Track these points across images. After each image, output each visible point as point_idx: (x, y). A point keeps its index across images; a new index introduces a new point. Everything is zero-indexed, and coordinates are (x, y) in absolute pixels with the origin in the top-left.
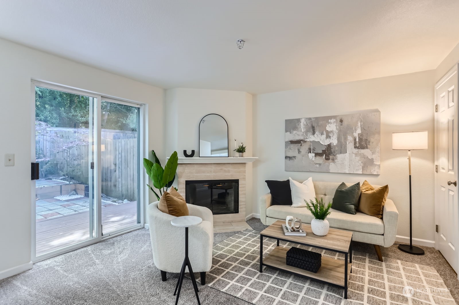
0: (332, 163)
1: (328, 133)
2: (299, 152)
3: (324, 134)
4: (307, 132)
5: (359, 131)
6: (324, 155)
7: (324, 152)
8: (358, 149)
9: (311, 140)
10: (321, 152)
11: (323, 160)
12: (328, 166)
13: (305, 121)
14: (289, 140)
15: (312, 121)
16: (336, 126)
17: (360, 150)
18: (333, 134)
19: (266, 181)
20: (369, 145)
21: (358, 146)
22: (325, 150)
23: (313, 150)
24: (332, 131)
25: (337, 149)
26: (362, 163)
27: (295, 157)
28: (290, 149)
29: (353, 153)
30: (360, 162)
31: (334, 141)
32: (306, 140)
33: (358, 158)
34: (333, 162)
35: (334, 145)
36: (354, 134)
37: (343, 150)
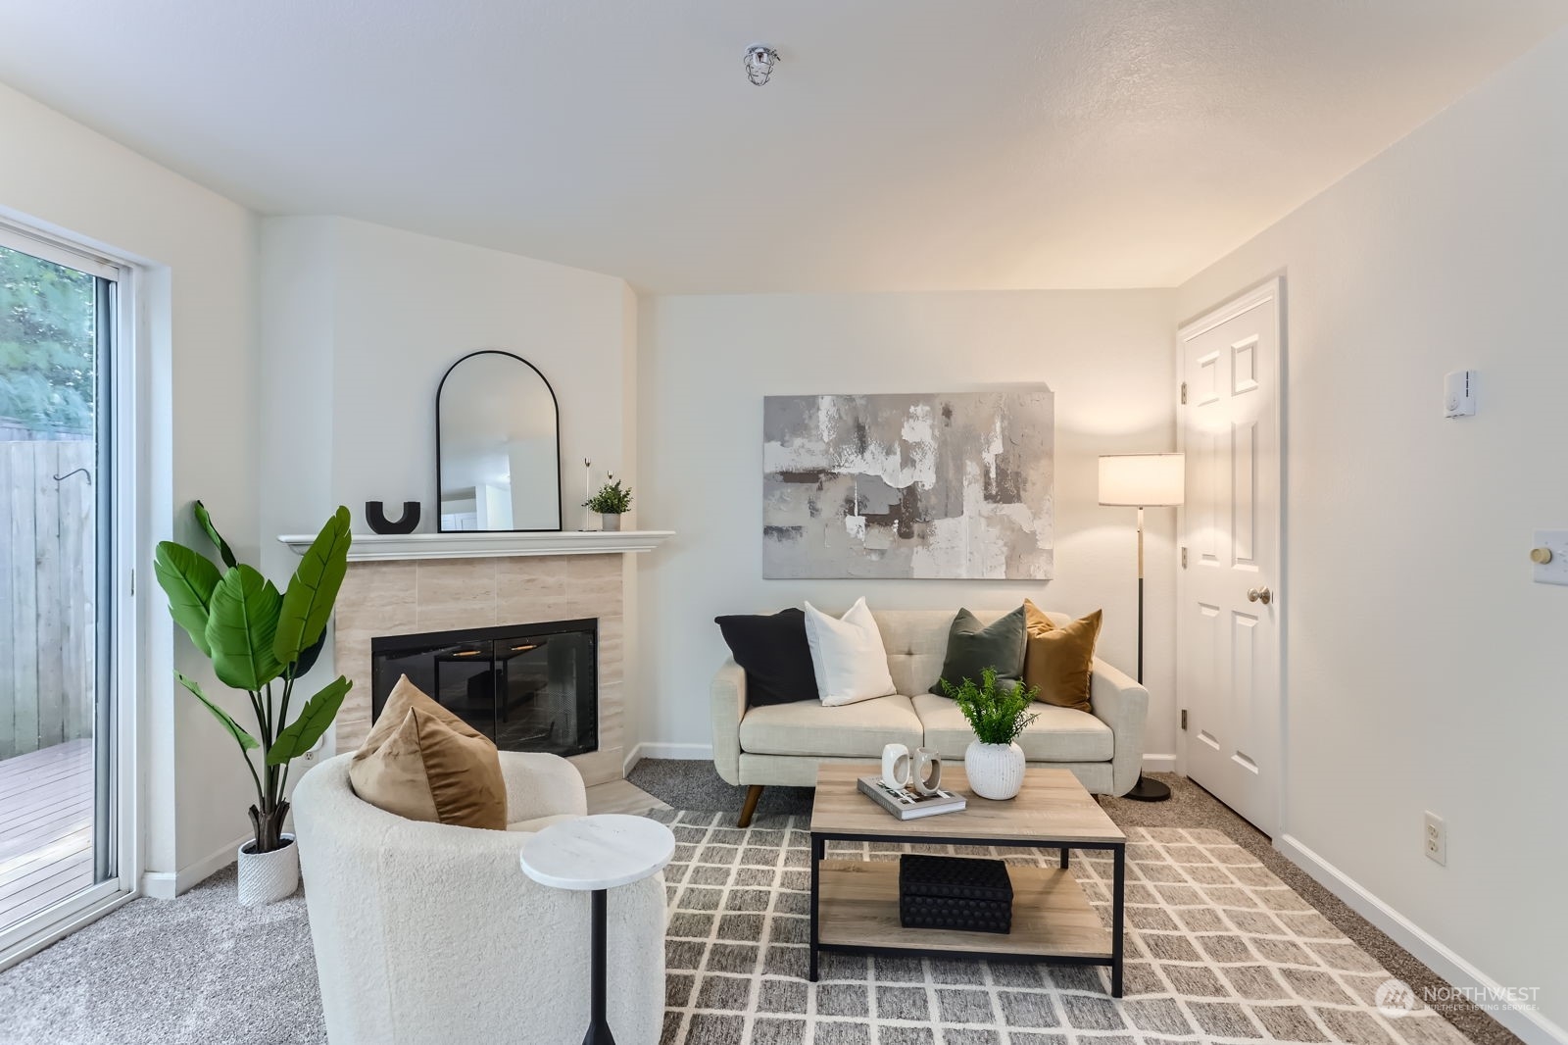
0: (920, 548)
1: (907, 448)
2: (814, 511)
3: (895, 454)
4: (839, 443)
5: (997, 447)
6: (896, 521)
7: (895, 511)
8: (995, 502)
9: (855, 471)
10: (885, 511)
11: (891, 539)
12: (909, 558)
13: (834, 405)
14: (779, 470)
15: (855, 408)
16: (932, 427)
17: (1001, 505)
18: (924, 454)
19: (718, 620)
20: (1025, 490)
21: (994, 492)
22: (899, 505)
23: (859, 505)
24: (919, 445)
25: (933, 500)
26: (1005, 545)
27: (798, 529)
28: (782, 499)
29: (980, 515)
30: (1001, 543)
31: (925, 476)
32: (836, 471)
33: (995, 531)
34: (923, 545)
35: (927, 488)
36: (984, 455)
37: (952, 506)
